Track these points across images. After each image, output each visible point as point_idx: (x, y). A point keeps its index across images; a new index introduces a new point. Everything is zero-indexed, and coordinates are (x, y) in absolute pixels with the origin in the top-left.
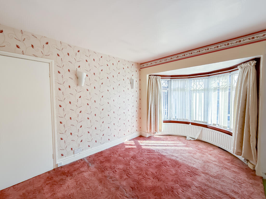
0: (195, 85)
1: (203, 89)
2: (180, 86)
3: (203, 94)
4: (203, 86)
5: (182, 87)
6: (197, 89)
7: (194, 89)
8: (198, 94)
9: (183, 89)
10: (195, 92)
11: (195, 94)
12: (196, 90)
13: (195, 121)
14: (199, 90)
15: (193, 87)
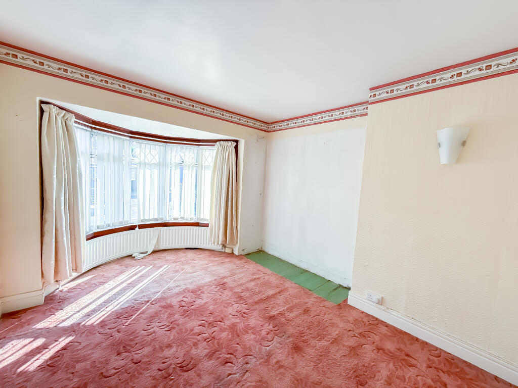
0: (142, 153)
1: (156, 162)
2: (112, 152)
3: (156, 171)
4: (157, 158)
5: (117, 154)
6: (147, 161)
7: (141, 160)
8: (148, 172)
9: (119, 159)
10: (142, 166)
11: (142, 171)
12: (145, 164)
13: (142, 221)
14: (150, 165)
15: (139, 157)
